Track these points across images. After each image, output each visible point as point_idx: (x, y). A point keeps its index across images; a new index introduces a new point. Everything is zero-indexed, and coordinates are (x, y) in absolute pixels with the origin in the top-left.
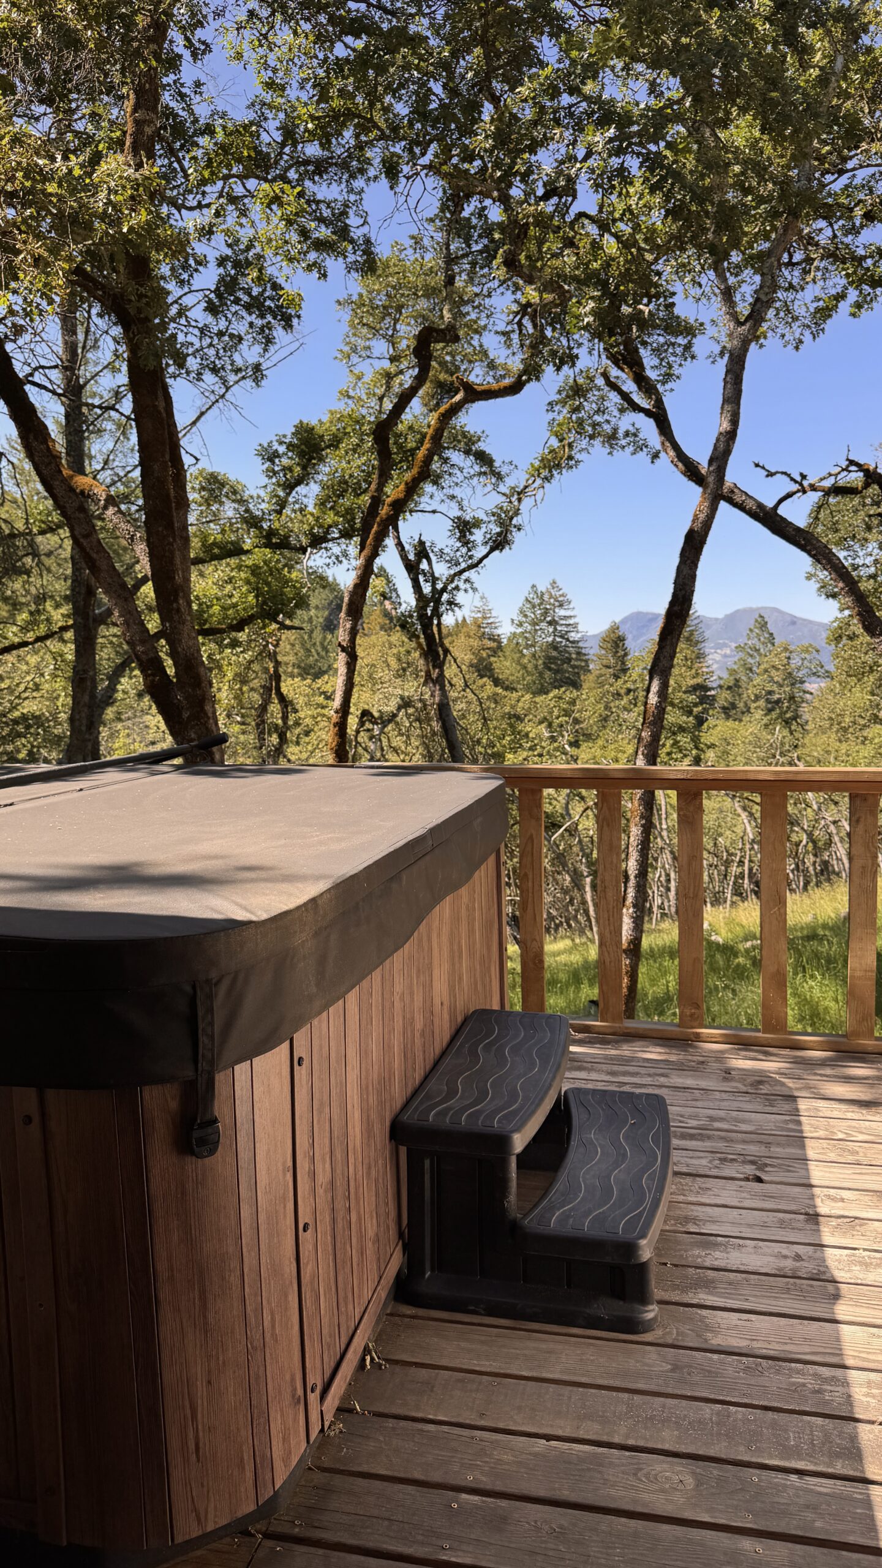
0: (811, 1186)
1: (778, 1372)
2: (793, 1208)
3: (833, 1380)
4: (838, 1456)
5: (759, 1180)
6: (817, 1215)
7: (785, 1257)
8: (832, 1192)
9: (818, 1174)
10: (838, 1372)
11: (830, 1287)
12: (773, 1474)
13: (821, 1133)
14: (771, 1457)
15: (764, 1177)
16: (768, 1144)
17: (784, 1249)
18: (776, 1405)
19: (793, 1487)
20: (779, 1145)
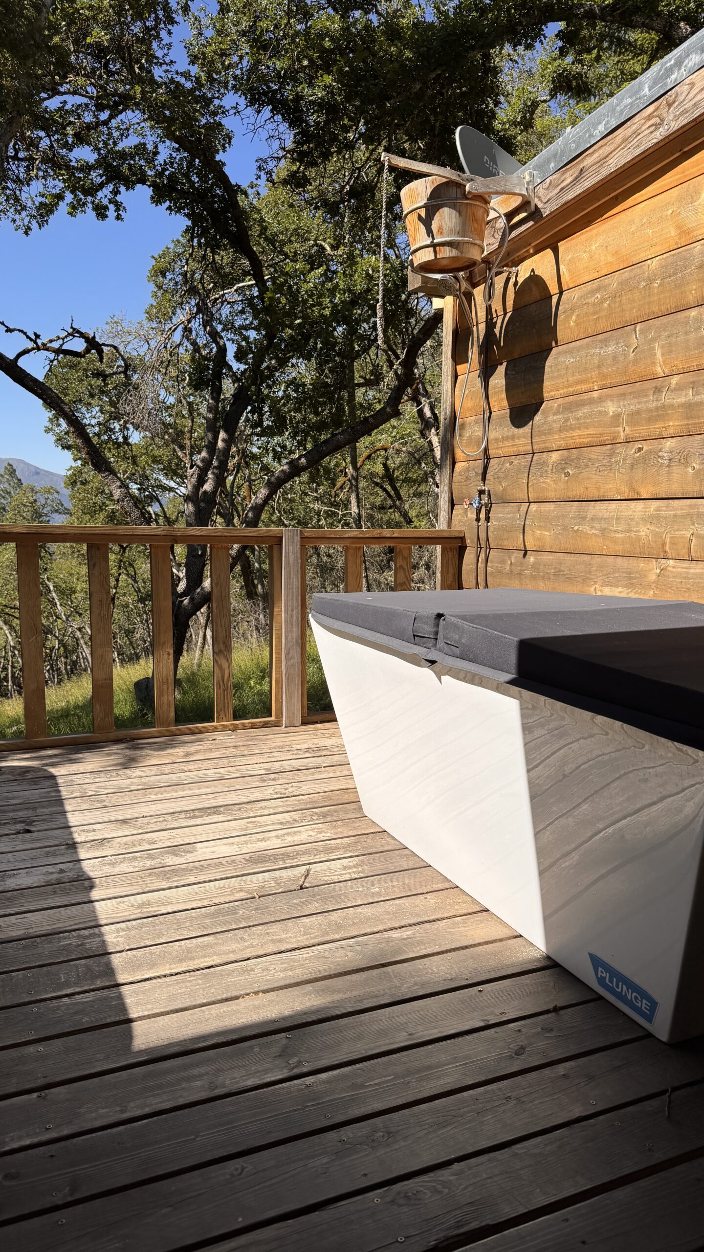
0: (70, 827)
1: (50, 942)
2: (57, 842)
3: (93, 935)
4: (97, 977)
5: (28, 831)
6: (75, 843)
7: (52, 873)
8: (85, 827)
9: (73, 819)
10: (95, 930)
11: (87, 883)
12: (49, 1002)
13: (76, 794)
14: (47, 992)
15: (32, 829)
16: (34, 809)
17: (50, 869)
18: (49, 962)
19: (65, 1005)
20: (43, 807)
